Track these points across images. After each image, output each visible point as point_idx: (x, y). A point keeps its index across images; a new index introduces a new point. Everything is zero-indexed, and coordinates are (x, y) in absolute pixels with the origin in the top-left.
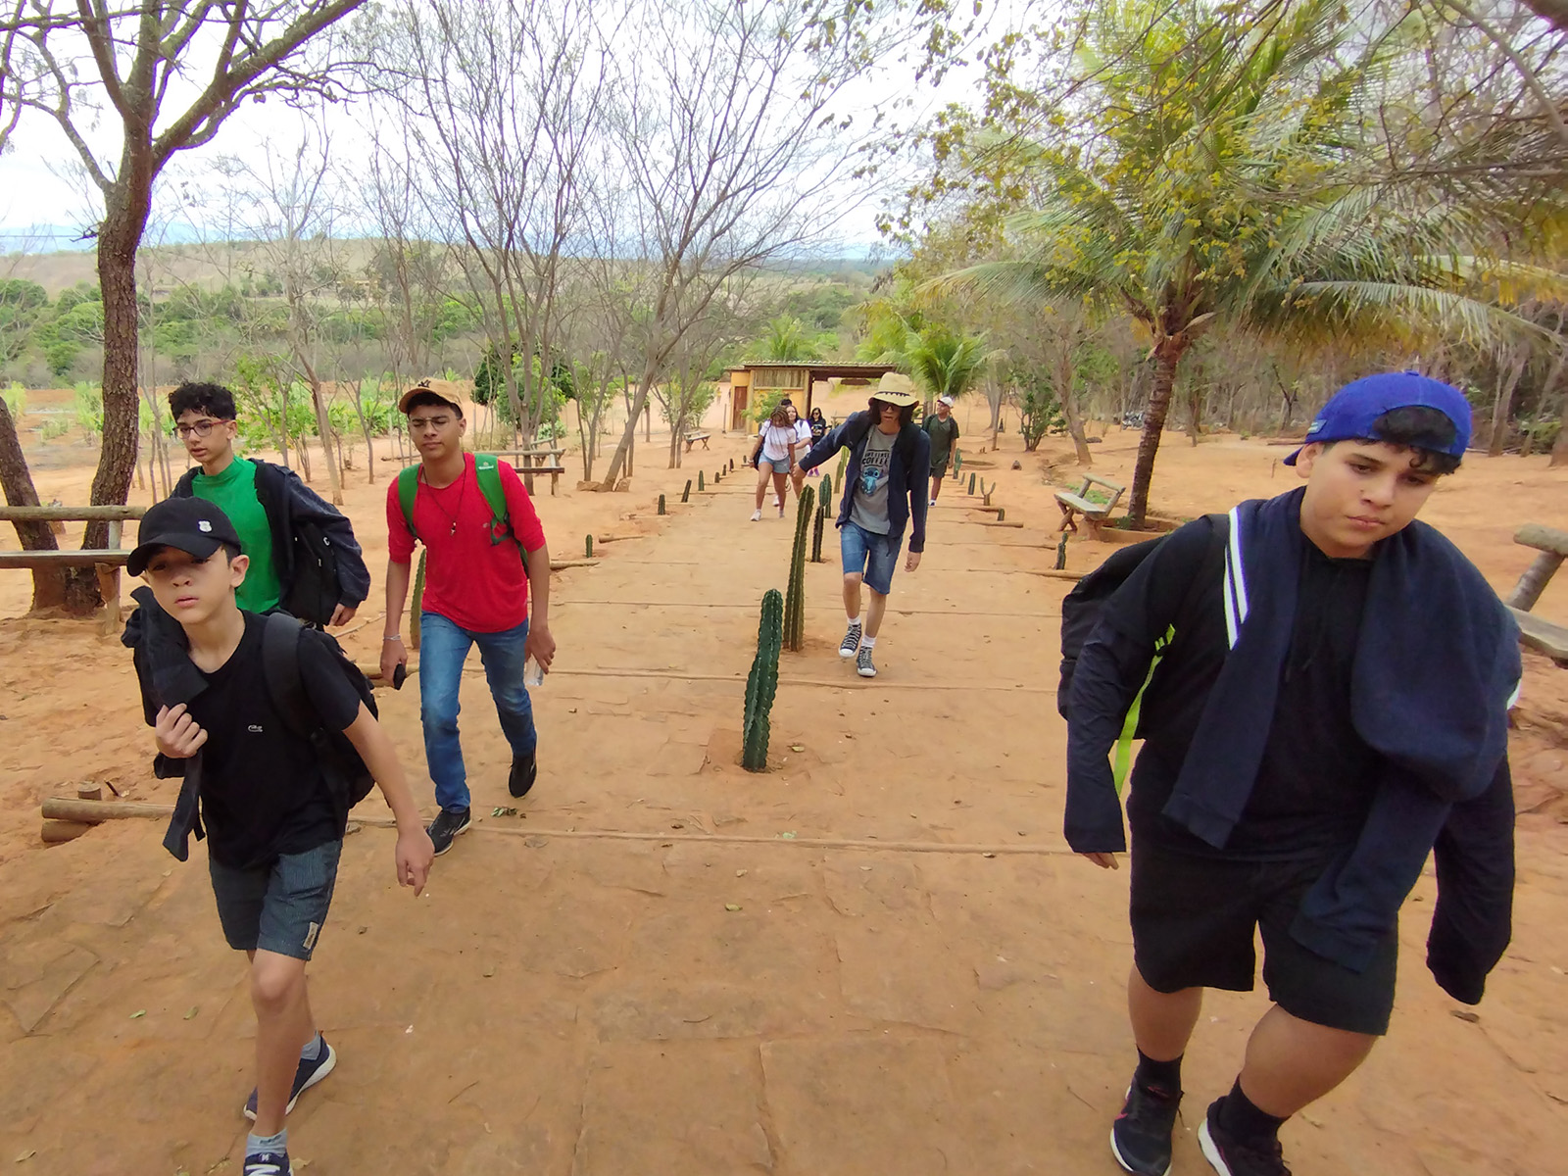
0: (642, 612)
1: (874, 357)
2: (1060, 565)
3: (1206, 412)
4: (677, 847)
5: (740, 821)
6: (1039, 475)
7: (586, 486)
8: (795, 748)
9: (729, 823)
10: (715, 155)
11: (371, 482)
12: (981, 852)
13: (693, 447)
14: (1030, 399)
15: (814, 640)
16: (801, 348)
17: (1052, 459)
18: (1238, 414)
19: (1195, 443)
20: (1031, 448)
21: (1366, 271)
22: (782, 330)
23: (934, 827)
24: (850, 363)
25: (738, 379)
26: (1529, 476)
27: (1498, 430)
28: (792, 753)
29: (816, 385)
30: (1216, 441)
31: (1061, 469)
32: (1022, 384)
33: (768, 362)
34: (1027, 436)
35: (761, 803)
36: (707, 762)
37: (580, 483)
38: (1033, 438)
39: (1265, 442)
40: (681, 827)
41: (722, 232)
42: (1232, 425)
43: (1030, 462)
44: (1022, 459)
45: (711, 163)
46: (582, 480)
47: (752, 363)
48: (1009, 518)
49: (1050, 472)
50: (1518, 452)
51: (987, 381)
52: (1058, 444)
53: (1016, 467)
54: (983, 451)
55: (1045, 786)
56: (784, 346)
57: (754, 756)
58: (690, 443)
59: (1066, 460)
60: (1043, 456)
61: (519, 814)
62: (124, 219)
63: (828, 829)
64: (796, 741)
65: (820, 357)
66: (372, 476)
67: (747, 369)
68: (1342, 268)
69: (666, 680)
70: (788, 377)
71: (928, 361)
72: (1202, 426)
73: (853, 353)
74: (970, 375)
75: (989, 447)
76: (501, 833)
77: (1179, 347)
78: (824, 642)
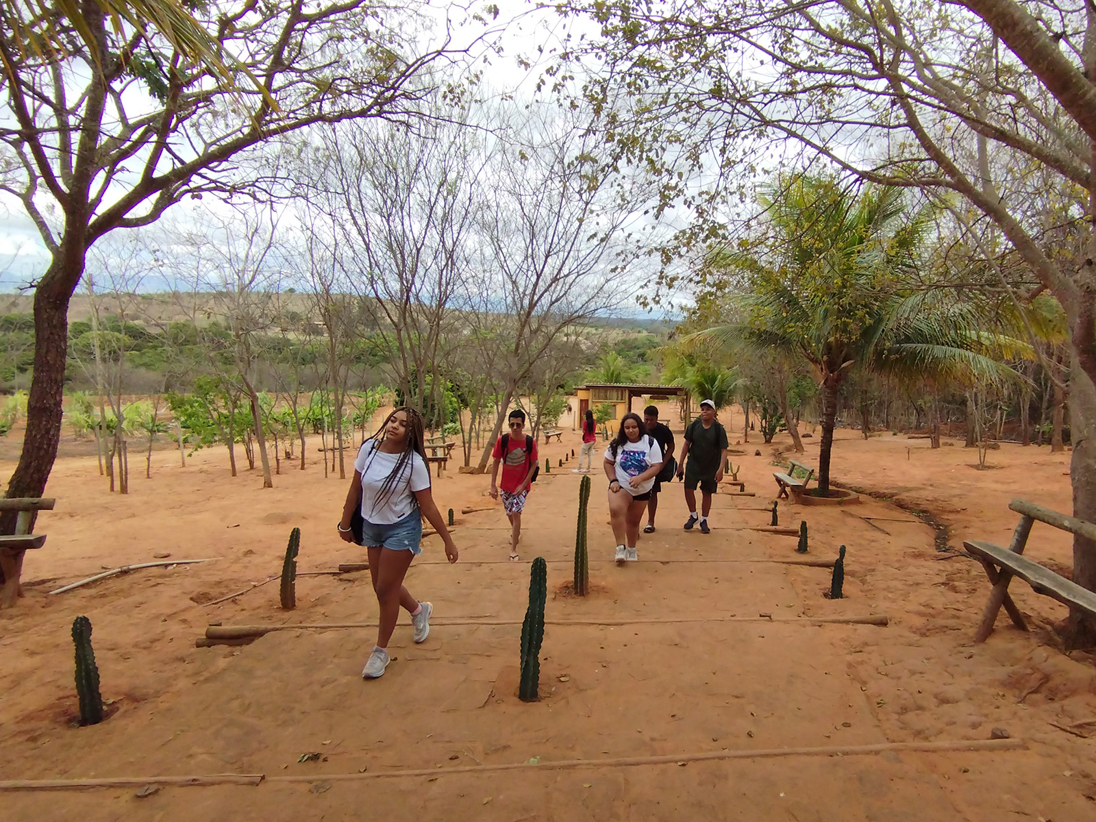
0: (475, 570)
1: (671, 381)
2: (775, 523)
3: (873, 418)
4: (441, 781)
5: (505, 748)
6: (771, 459)
7: (464, 470)
8: (562, 679)
9: (496, 750)
10: (549, 252)
11: (303, 468)
12: (676, 762)
13: (551, 440)
14: (765, 409)
15: (598, 586)
16: (623, 375)
17: (781, 448)
18: (891, 419)
19: (866, 438)
20: (768, 441)
21: (933, 339)
22: (611, 363)
23: (653, 739)
24: (654, 386)
25: (582, 395)
26: (1040, 459)
27: (1026, 430)
28: (559, 684)
29: (634, 399)
30: (879, 435)
31: (785, 455)
32: (760, 401)
33: (602, 384)
34: (765, 432)
35: (525, 730)
36: (491, 696)
37: (461, 468)
38: (768, 434)
39: (906, 436)
40: (457, 758)
41: (557, 300)
42: (888, 427)
43: (768, 450)
44: (761, 449)
45: (547, 257)
46: (463, 465)
47: (591, 384)
48: (748, 489)
49: (778, 457)
50: (1037, 443)
51: (738, 398)
52: (783, 438)
53: (758, 454)
54: (738, 443)
55: (737, 697)
56: (612, 374)
57: (529, 689)
58: (548, 437)
59: (788, 449)
60: (775, 447)
61: (322, 757)
62: (59, 275)
63: (572, 748)
64: (563, 673)
65: (636, 381)
66: (303, 464)
67: (588, 388)
68: (920, 337)
69: (475, 627)
70: (615, 394)
71: (700, 385)
72: (871, 426)
73: (658, 378)
74: (727, 394)
75: (742, 441)
76: (292, 782)
77: (837, 381)
78: (604, 588)
